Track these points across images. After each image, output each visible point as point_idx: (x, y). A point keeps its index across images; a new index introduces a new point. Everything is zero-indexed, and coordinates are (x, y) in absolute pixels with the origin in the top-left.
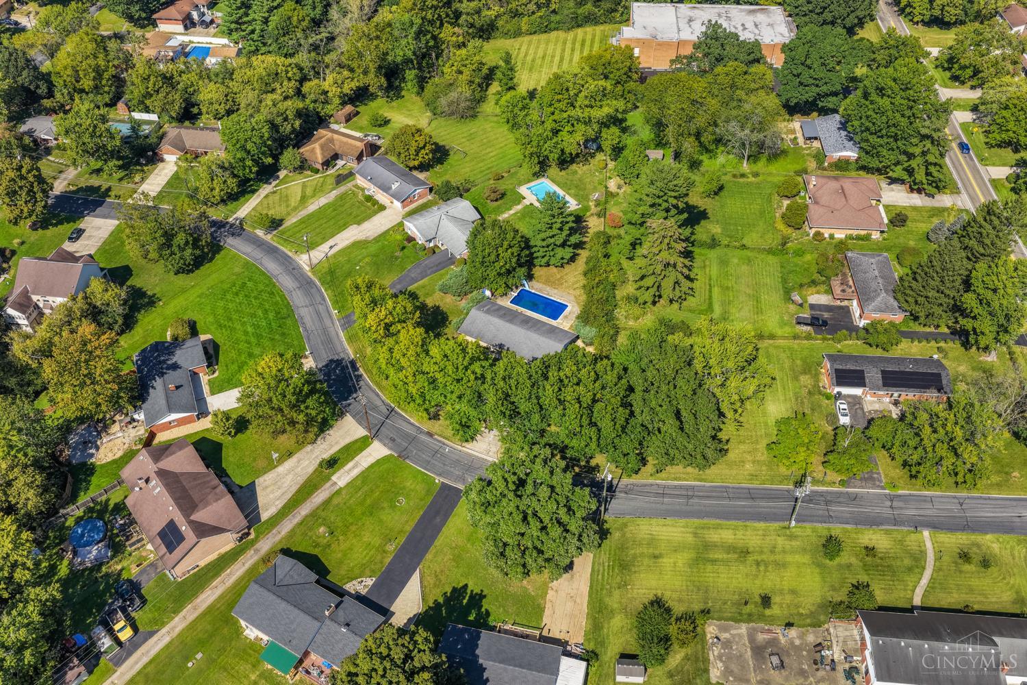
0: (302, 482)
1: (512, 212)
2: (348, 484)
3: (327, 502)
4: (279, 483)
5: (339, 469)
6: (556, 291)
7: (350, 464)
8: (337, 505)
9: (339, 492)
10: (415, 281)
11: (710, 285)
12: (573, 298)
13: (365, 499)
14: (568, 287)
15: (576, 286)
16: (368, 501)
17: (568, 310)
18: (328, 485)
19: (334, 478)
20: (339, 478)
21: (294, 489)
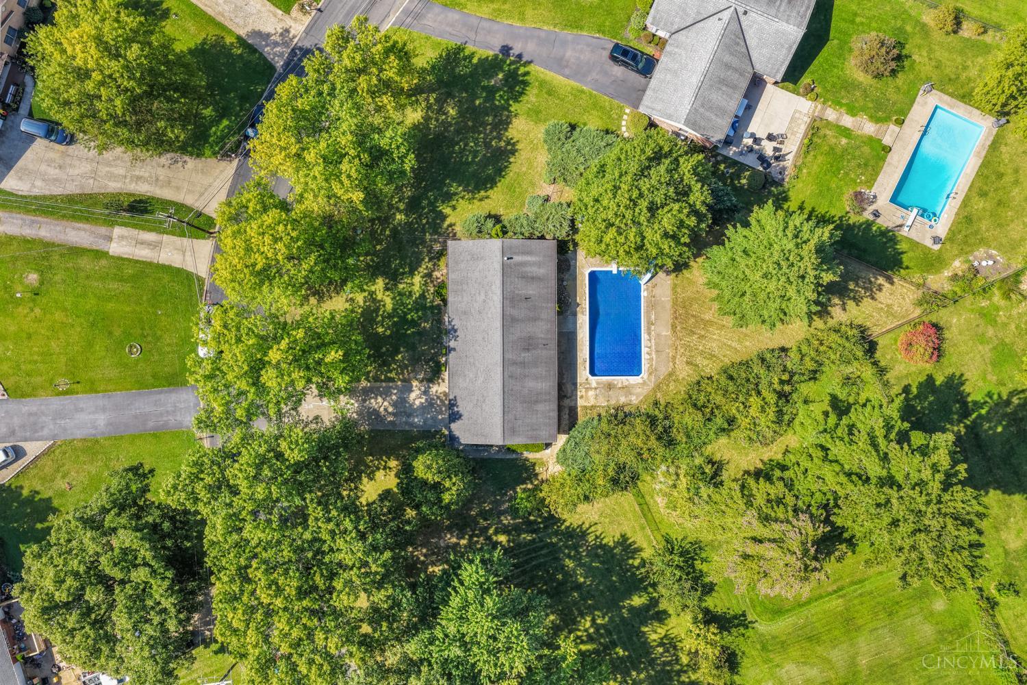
0: (87, 191)
1: (847, 121)
2: (120, 258)
3: (76, 251)
4: (68, 160)
5: (135, 226)
6: (666, 332)
7: (151, 236)
8: (79, 269)
9: (100, 254)
10: (559, 65)
11: (841, 589)
12: (663, 371)
13: (110, 299)
14: (687, 347)
15: (699, 360)
16: (110, 306)
17: (633, 380)
18: (103, 230)
19: (118, 231)
20: (122, 237)
21: (72, 189)
